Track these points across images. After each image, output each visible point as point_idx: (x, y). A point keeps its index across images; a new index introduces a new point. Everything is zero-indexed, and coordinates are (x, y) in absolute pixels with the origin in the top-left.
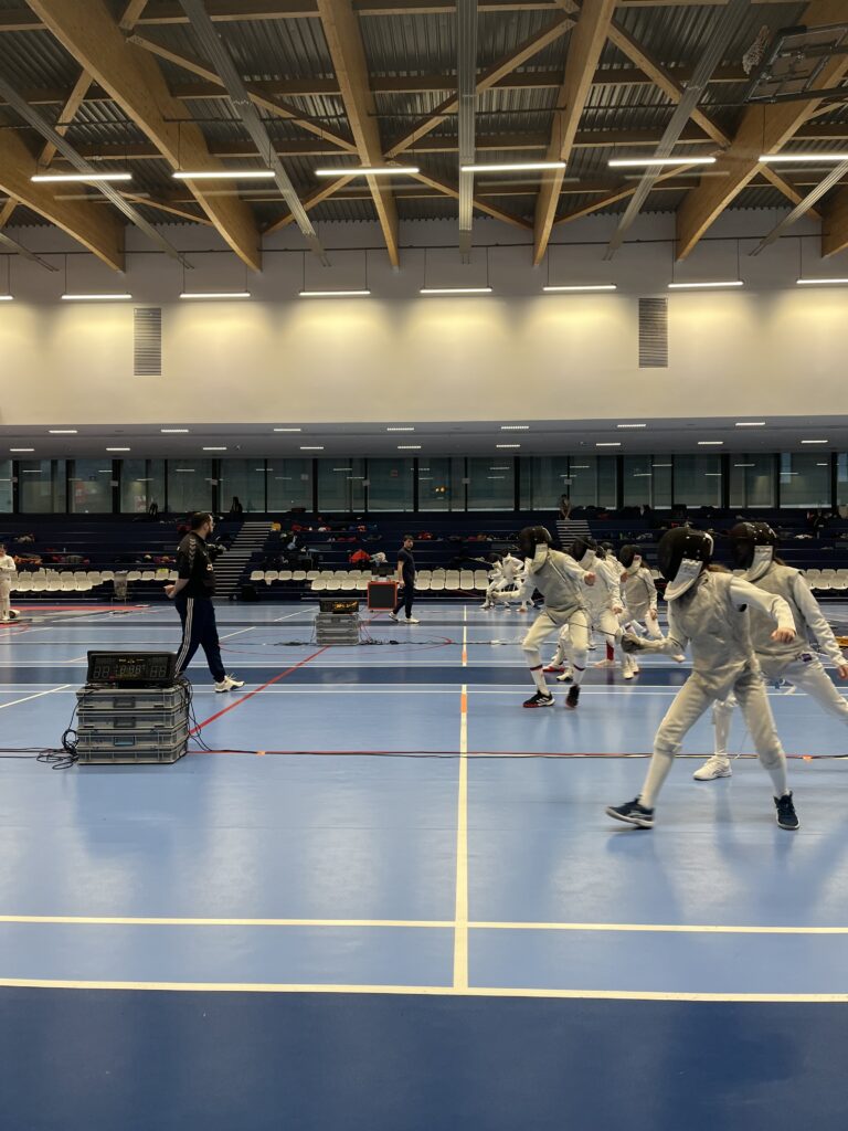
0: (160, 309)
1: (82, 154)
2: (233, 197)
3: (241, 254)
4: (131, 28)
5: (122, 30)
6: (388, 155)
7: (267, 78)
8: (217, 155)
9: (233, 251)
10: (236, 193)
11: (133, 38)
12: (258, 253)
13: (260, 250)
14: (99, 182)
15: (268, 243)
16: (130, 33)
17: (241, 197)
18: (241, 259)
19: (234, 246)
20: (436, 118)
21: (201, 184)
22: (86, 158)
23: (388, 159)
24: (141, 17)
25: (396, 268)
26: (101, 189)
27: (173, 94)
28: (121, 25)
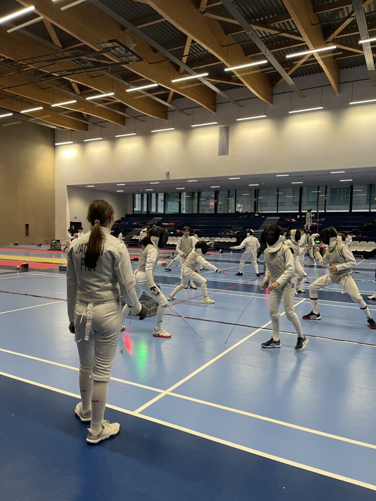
0: (229, 127)
1: (191, 67)
2: (258, 73)
3: (261, 98)
4: (204, 10)
5: (201, 12)
6: (327, 41)
7: (266, 18)
8: (248, 56)
9: (257, 97)
10: (260, 71)
11: (205, 15)
12: (271, 96)
13: (272, 95)
14: (199, 77)
15: (275, 91)
16: (204, 13)
17: (262, 72)
18: (261, 100)
19: (257, 95)
20: (349, 19)
21: (239, 71)
22: (193, 68)
23: (328, 42)
24: (207, 5)
25: (337, 94)
26: (201, 80)
27: (226, 34)
28: (200, 10)
